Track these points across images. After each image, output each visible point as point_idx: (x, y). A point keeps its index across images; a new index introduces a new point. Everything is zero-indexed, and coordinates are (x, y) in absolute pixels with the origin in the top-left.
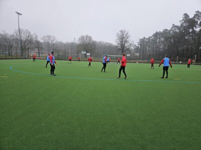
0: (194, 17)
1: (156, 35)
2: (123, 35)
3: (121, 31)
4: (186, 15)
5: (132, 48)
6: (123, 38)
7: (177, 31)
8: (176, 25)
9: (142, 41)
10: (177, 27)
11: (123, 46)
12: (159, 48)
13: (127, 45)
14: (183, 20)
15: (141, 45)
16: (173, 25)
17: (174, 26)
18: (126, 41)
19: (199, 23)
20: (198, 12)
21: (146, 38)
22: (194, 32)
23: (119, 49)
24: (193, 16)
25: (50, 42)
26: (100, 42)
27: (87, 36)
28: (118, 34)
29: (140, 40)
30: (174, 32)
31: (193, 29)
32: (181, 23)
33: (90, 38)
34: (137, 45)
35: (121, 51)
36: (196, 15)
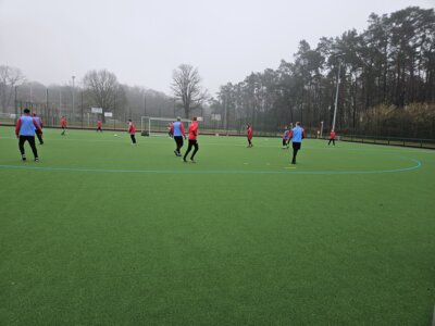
0: (318, 49)
1: (252, 79)
2: (186, 75)
3: (183, 67)
4: (304, 44)
5: (207, 104)
6: (186, 83)
7: (290, 73)
8: (287, 61)
9: (227, 91)
10: (289, 65)
11: (187, 99)
12: (259, 107)
13: (195, 97)
14: (299, 53)
15: (223, 98)
16: (283, 61)
17: (284, 64)
18: (193, 90)
19: (326, 60)
20: (324, 39)
21: (233, 84)
22: (318, 76)
23: (179, 106)
24: (316, 46)
25: (8, 83)
26: (137, 89)
27: (104, 74)
28: (175, 73)
29: (223, 88)
30: (284, 75)
31: (317, 71)
32: (296, 58)
33: (112, 78)
34: (216, 99)
35: (183, 109)
36: (321, 45)
